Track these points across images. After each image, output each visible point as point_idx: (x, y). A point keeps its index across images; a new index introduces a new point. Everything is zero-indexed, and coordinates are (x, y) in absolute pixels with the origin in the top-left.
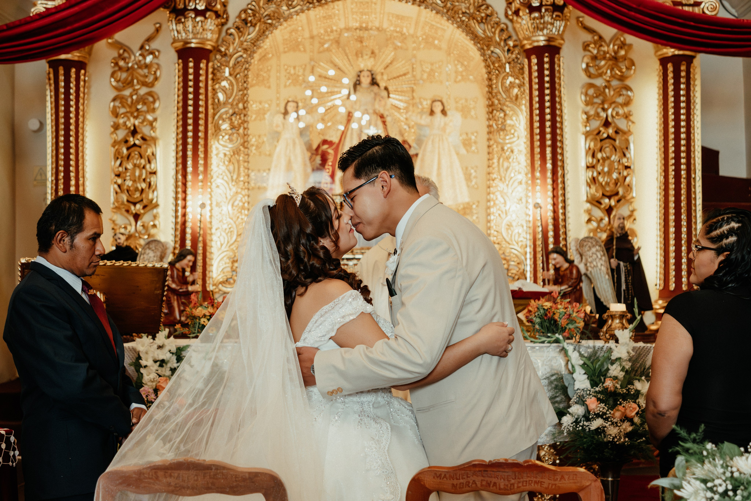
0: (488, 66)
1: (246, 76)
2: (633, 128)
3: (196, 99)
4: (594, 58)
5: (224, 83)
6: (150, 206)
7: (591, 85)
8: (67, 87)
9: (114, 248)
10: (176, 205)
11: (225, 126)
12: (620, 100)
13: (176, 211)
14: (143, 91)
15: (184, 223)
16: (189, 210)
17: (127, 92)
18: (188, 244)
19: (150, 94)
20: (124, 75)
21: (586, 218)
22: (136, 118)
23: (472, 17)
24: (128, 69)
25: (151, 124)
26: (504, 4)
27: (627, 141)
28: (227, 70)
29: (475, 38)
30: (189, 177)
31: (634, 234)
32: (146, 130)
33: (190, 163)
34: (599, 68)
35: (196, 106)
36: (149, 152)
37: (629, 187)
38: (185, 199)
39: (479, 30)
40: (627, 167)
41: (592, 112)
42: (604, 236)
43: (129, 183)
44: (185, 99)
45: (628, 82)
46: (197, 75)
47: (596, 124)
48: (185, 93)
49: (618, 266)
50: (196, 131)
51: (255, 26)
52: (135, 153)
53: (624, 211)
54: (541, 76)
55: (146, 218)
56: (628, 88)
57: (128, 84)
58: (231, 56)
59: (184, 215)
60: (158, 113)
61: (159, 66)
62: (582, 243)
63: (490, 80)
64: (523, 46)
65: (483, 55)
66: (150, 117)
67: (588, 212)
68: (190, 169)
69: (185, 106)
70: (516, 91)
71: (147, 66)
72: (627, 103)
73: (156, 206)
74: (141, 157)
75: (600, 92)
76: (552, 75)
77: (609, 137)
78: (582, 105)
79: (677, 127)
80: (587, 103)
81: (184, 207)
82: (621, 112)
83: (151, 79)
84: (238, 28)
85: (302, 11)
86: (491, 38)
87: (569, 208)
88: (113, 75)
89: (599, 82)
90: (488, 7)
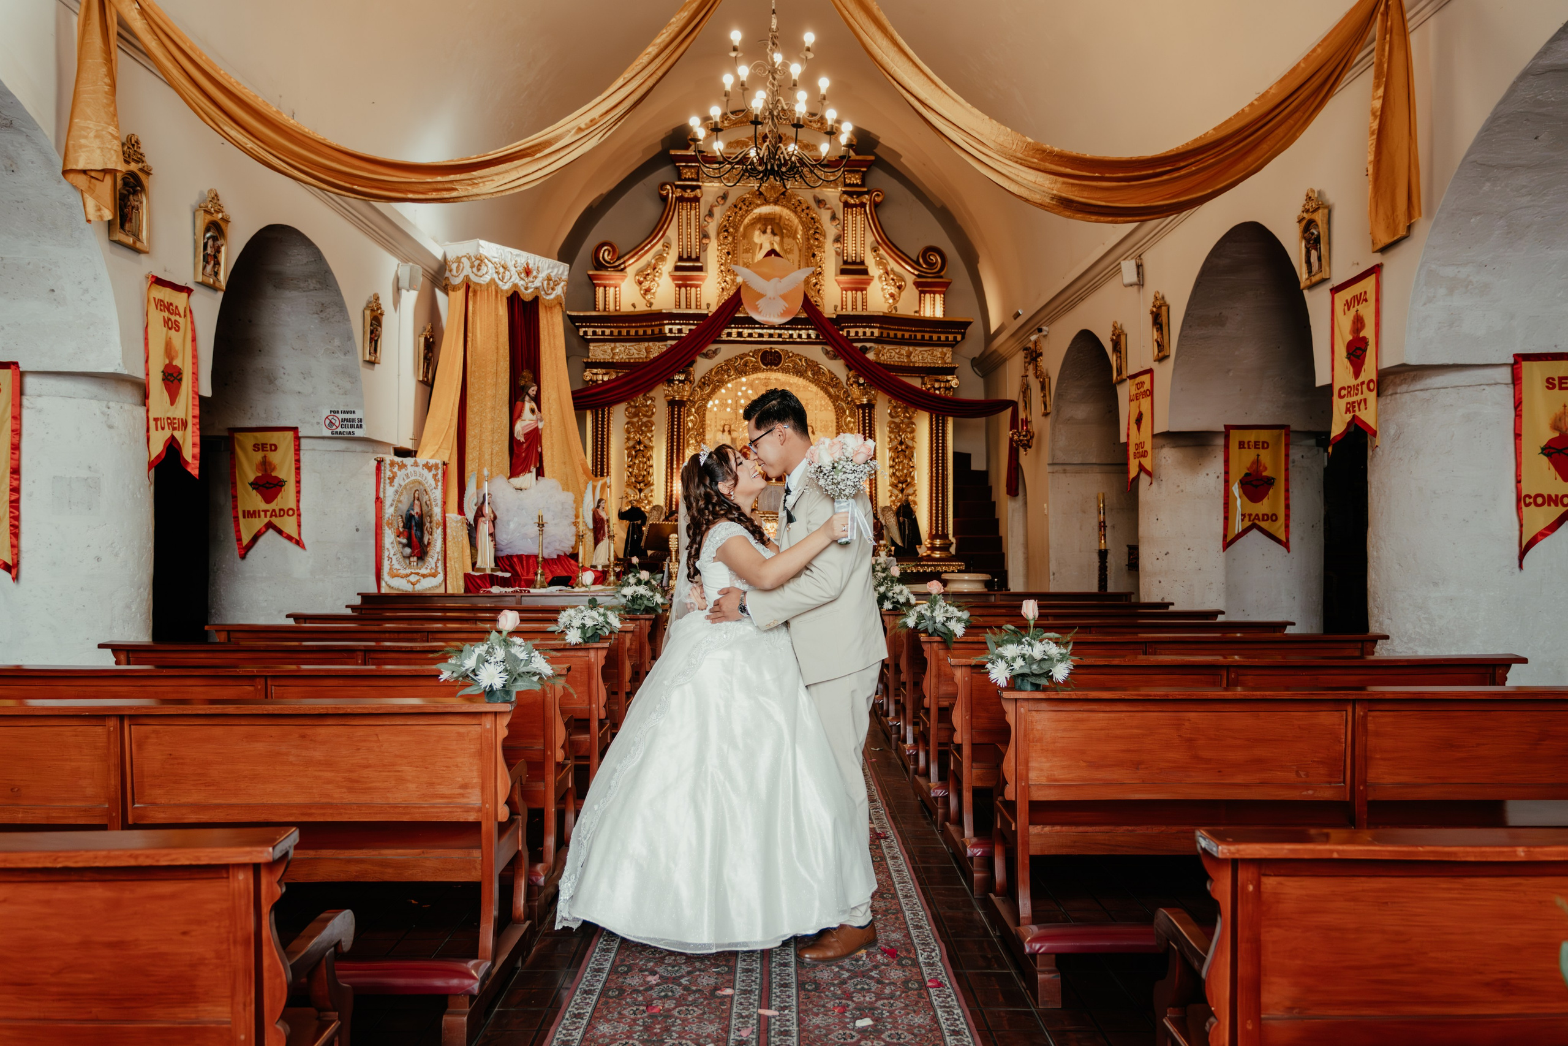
0: (836, 412)
1: (704, 414)
2: (915, 445)
3: (679, 428)
4: (895, 407)
5: (692, 417)
6: (648, 484)
7: (894, 422)
8: (603, 418)
9: (627, 508)
10: (667, 486)
11: (692, 441)
12: (909, 430)
13: (667, 489)
14: (645, 419)
15: (671, 495)
16: (674, 488)
17: (635, 420)
18: (674, 506)
19: (648, 421)
20: (634, 410)
21: (889, 494)
22: (641, 435)
23: (829, 384)
24: (636, 407)
25: (650, 439)
26: (846, 378)
27: (913, 453)
28: (693, 410)
29: (830, 395)
30: (675, 470)
31: (915, 503)
32: (647, 442)
33: (675, 462)
34: (897, 413)
35: (679, 432)
36: (649, 454)
37: (913, 478)
38: (672, 483)
39: (831, 390)
40: (913, 467)
41: (893, 437)
42: (899, 504)
43: (636, 471)
44: (672, 428)
45: (914, 420)
46: (679, 415)
47: (896, 442)
48: (673, 425)
49: (904, 521)
50: (678, 445)
51: (709, 386)
52: (640, 454)
53: (910, 491)
54: (864, 420)
55: (646, 491)
56: (914, 424)
57: (636, 415)
58: (695, 403)
59: (672, 491)
60: (654, 433)
61: (655, 407)
62: (884, 509)
63: (837, 419)
64: (855, 403)
65: (834, 405)
66: (649, 435)
67: (891, 491)
68: (675, 466)
69: (673, 432)
70: (852, 425)
71: (647, 406)
72: (913, 431)
73: (652, 484)
74: (644, 457)
75: (897, 426)
76: (870, 420)
77: (902, 450)
78: (887, 433)
79: (937, 446)
80: (890, 432)
81: (672, 487)
82: (909, 436)
83: (650, 413)
84: (700, 387)
85: (736, 378)
86: (838, 396)
87: (879, 490)
88: (626, 410)
89: (897, 420)
90: (837, 379)
